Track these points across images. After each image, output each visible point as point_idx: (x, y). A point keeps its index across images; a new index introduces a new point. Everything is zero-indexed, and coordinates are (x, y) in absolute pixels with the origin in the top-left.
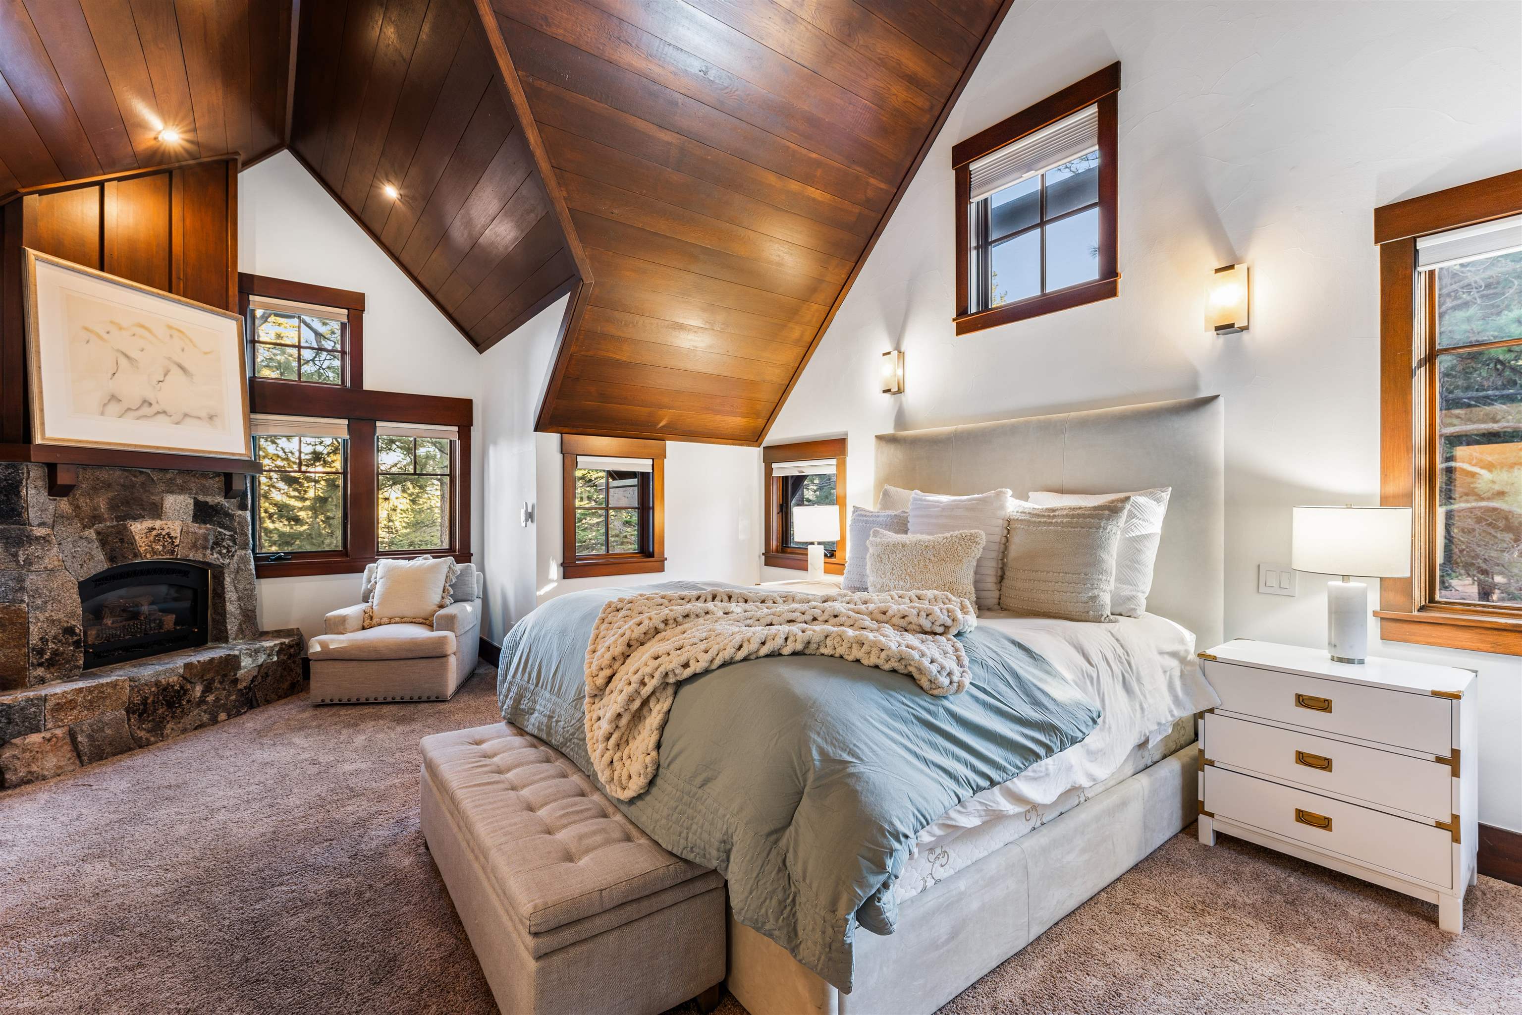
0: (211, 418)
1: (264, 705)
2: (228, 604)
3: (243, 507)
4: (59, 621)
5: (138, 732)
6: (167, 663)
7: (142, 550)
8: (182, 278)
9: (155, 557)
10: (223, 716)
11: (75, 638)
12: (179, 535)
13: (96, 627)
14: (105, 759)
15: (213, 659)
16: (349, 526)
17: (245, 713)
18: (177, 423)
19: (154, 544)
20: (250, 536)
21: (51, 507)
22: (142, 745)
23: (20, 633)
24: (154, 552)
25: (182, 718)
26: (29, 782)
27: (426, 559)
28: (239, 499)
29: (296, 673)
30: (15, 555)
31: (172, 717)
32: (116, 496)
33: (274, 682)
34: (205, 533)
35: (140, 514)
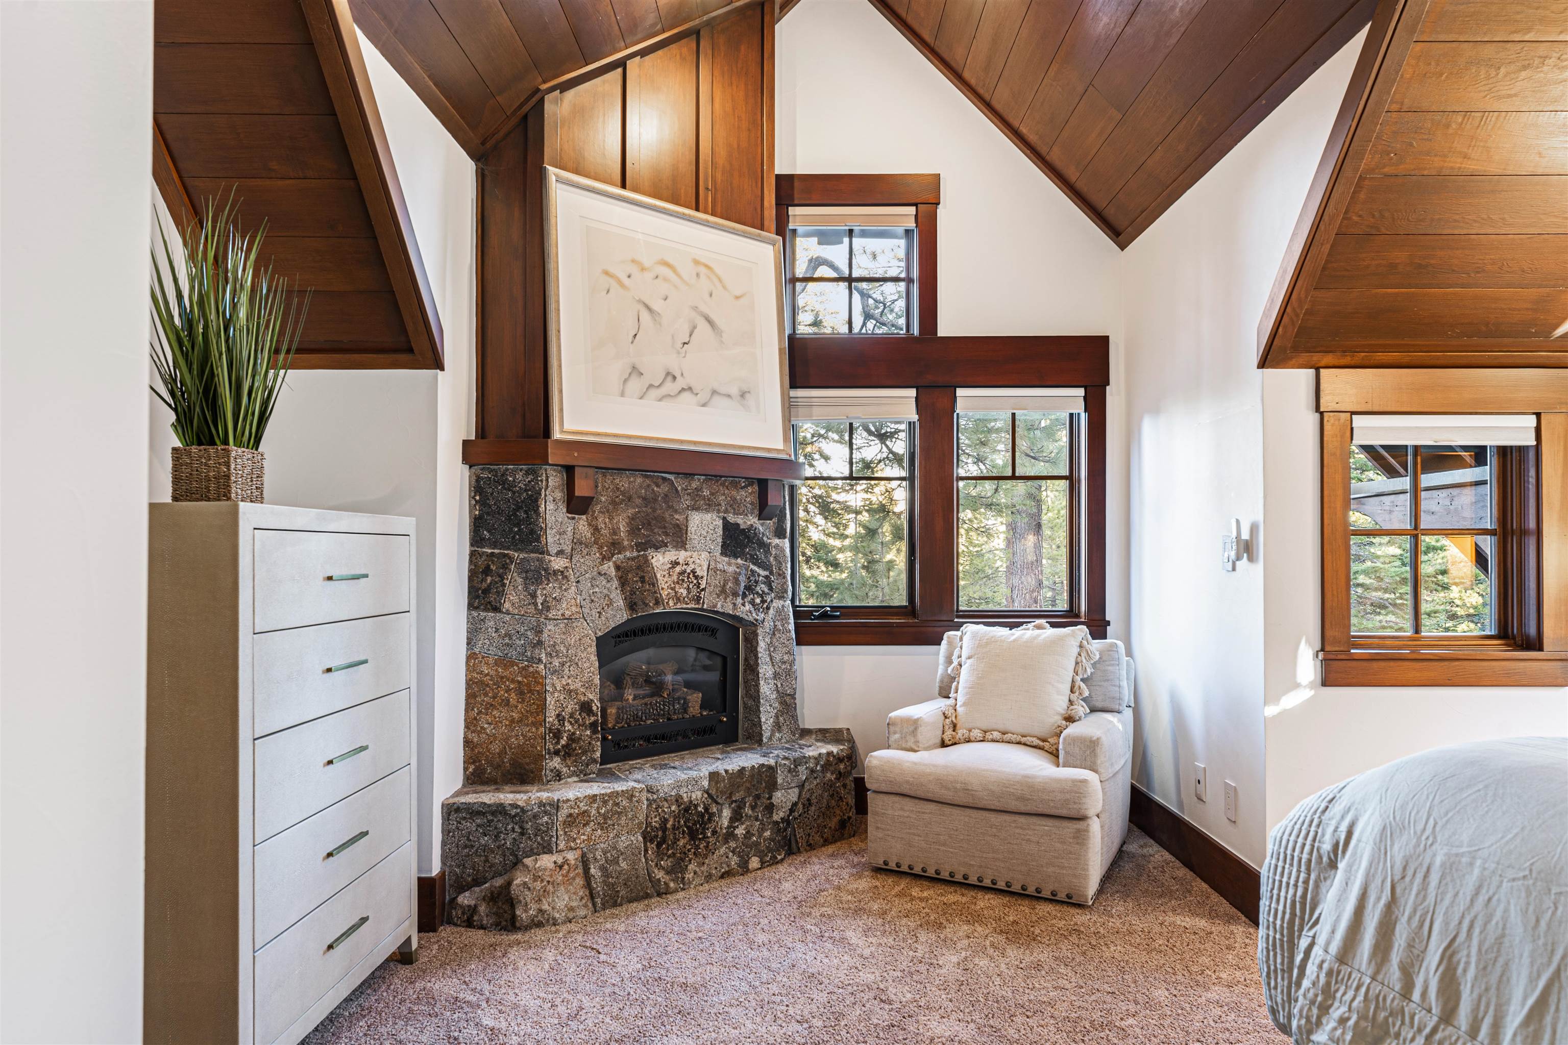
0: (743, 395)
1: (807, 851)
2: (762, 682)
3: (780, 533)
4: (576, 691)
5: (656, 871)
6: (691, 769)
7: (664, 594)
8: (710, 188)
9: (679, 606)
10: (754, 862)
11: (592, 719)
12: (705, 574)
13: (617, 703)
14: (619, 906)
15: (743, 768)
16: (917, 566)
17: (782, 860)
18: (704, 405)
19: (677, 586)
20: (789, 578)
21: (569, 529)
22: (662, 892)
23: (538, 706)
24: (678, 599)
25: (706, 856)
26: (539, 925)
27: (1039, 627)
28: (775, 520)
29: (847, 804)
30: (534, 596)
31: (695, 853)
32: (636, 513)
33: (819, 816)
34: (736, 572)
35: (663, 541)
